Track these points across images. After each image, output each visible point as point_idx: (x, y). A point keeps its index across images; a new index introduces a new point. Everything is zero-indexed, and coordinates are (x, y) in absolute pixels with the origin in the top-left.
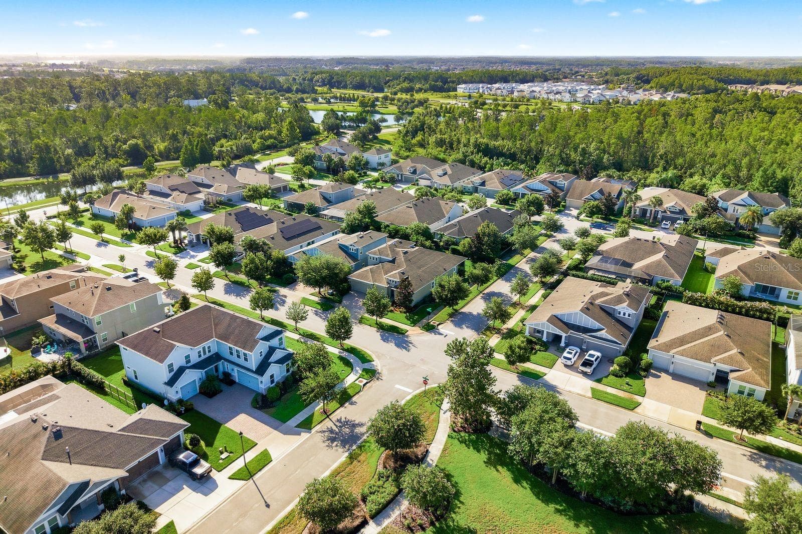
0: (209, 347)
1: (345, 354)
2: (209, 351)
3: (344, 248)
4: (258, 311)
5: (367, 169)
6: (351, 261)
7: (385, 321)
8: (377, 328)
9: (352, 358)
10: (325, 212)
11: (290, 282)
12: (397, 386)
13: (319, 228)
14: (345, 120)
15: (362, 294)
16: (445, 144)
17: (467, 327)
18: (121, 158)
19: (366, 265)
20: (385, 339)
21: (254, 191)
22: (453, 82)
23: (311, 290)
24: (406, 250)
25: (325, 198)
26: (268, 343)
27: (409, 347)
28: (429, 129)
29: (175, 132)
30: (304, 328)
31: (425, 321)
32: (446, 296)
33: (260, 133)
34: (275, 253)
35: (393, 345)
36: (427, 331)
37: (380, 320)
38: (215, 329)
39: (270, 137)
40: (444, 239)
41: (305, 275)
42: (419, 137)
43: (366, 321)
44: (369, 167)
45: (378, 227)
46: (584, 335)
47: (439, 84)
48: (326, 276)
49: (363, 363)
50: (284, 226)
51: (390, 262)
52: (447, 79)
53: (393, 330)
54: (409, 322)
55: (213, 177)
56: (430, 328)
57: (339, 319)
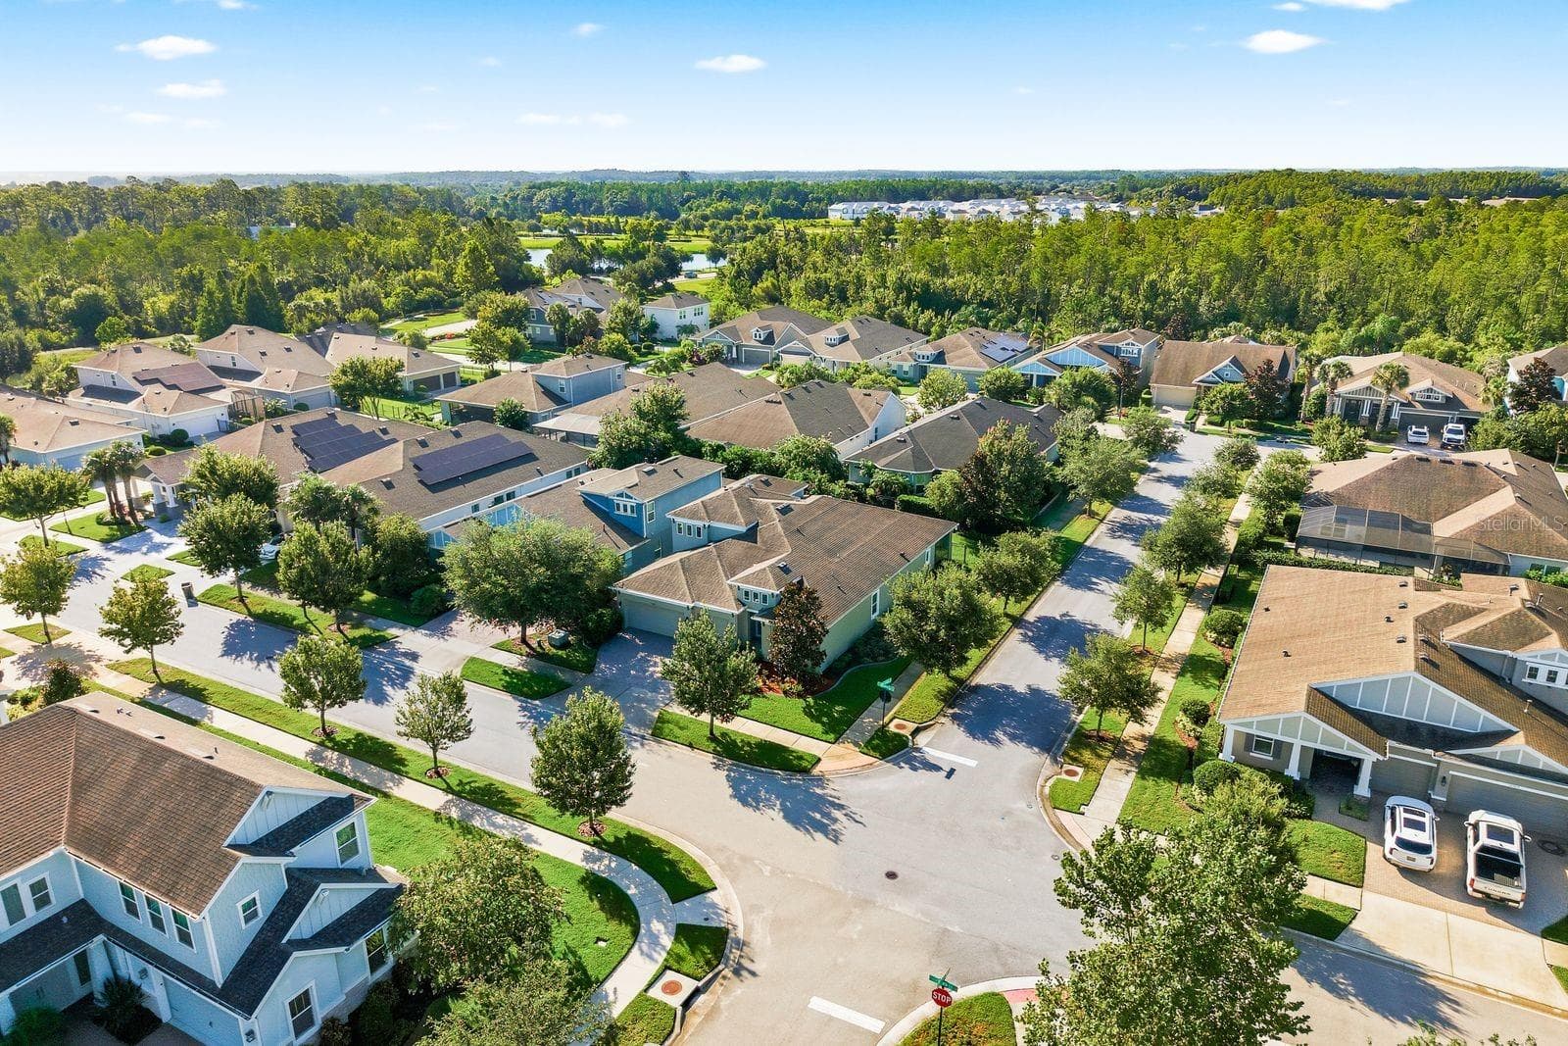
0: (38, 887)
1: (606, 865)
2: (42, 902)
3: (598, 506)
4: (311, 710)
5: (655, 341)
6: (622, 542)
7: (744, 727)
8: (715, 752)
9: (635, 883)
10: (549, 424)
11: (433, 613)
12: (818, 1004)
13: (529, 457)
14: (600, 257)
15: (662, 642)
16: (827, 292)
17: (1013, 738)
18: (57, 329)
19: (668, 551)
20: (745, 796)
21: (356, 373)
22: (819, 200)
23: (492, 633)
24: (786, 502)
25: (548, 393)
26: (284, 862)
27: (835, 820)
28: (789, 264)
29: (195, 272)
30: (463, 765)
31: (868, 721)
32: (933, 636)
33: (404, 276)
34: (388, 525)
35: (776, 814)
36: (883, 756)
37: (725, 725)
38: (74, 804)
39: (427, 282)
40: (879, 477)
41: (474, 584)
42: (767, 282)
43: (677, 731)
44: (658, 336)
45: (694, 450)
46: (1439, 756)
47: (792, 202)
48: (540, 588)
49: (676, 898)
50: (426, 451)
51: (740, 537)
52: (806, 195)
53: (771, 756)
54: (819, 727)
55: (263, 354)
56: (890, 748)
57: (582, 737)
